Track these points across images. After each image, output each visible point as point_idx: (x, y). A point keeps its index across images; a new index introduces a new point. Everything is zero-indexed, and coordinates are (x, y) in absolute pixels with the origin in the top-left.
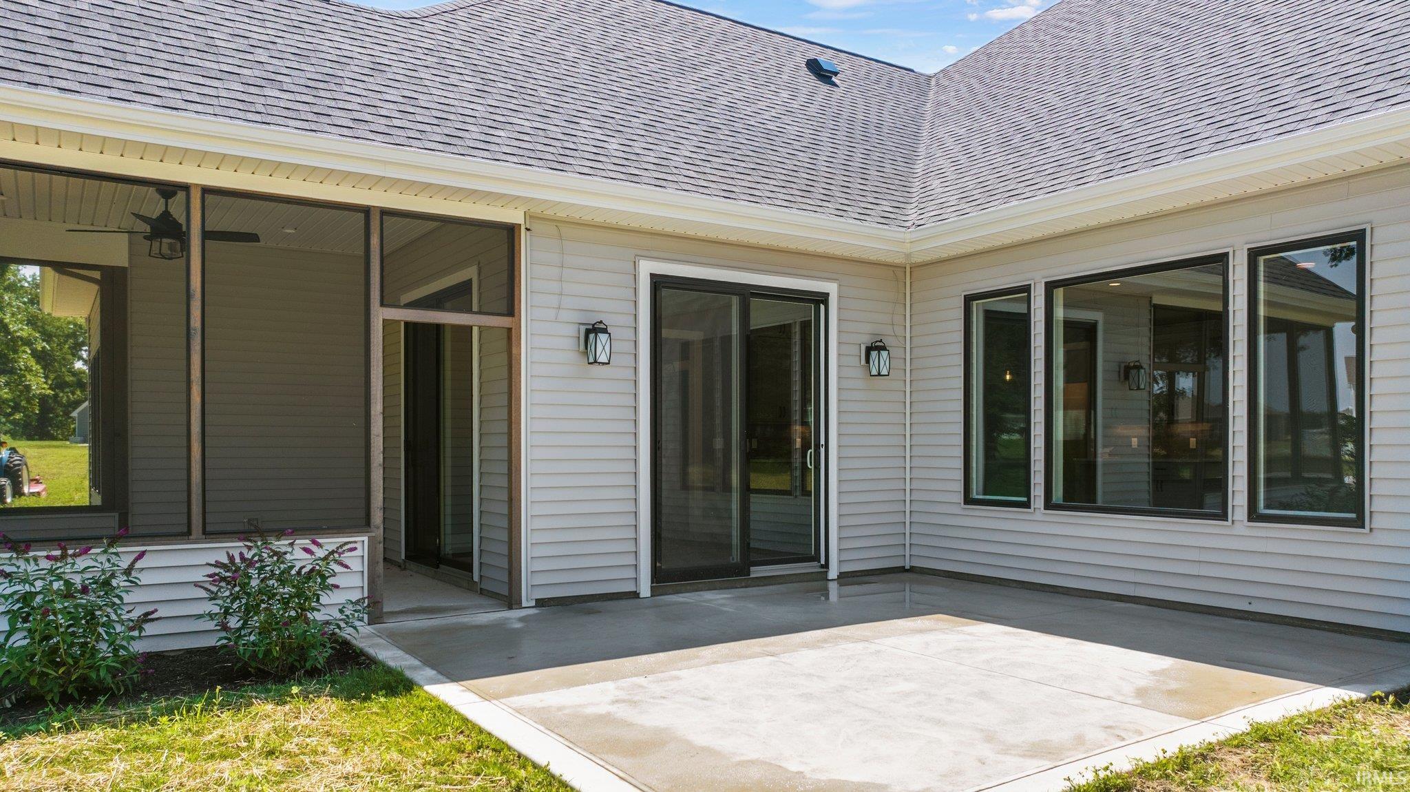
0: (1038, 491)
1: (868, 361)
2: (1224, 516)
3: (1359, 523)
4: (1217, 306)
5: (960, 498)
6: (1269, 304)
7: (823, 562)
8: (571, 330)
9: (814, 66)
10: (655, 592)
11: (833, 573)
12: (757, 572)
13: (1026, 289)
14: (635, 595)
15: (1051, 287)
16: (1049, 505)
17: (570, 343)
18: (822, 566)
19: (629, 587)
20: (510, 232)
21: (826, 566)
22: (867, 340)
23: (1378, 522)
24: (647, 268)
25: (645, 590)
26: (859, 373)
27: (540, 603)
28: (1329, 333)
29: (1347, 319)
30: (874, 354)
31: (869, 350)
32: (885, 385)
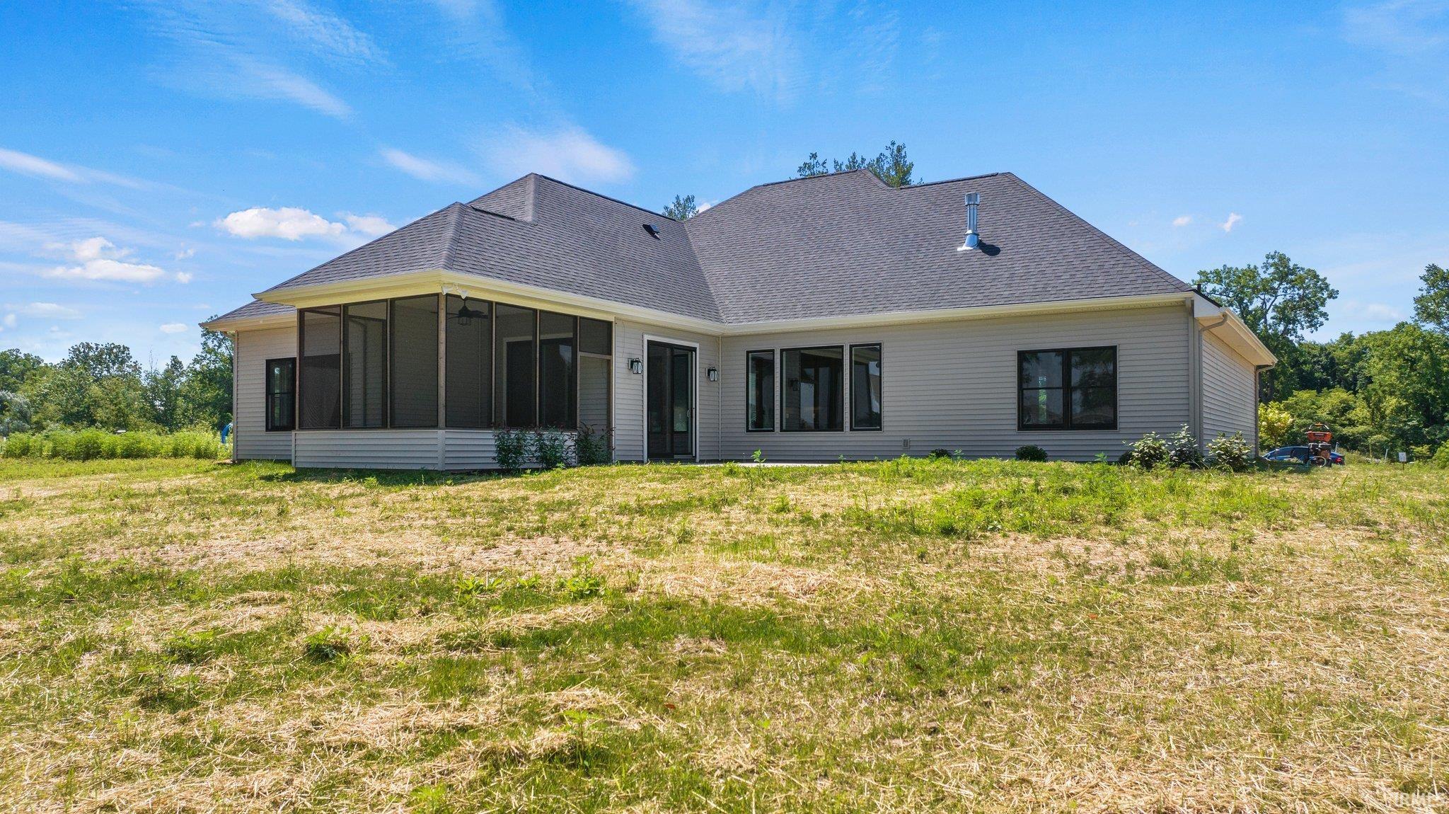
0: (777, 425)
1: (709, 375)
2: (842, 430)
3: (880, 429)
4: (839, 357)
5: (745, 430)
6: (855, 355)
8: (626, 362)
9: (648, 228)
11: (698, 460)
13: (773, 351)
15: (782, 351)
16: (782, 430)
17: (626, 366)
18: (694, 456)
19: (641, 458)
20: (609, 324)
22: (707, 367)
23: (885, 429)
24: (647, 337)
26: (705, 379)
28: (867, 366)
29: (875, 361)
30: (712, 372)
31: (709, 371)
32: (715, 385)
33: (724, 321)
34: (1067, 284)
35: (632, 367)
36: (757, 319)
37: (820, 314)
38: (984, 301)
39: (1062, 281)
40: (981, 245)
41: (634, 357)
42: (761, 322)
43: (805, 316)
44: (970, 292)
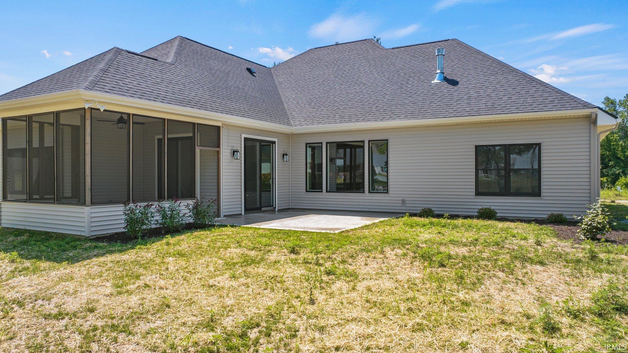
0: (324, 188)
1: (283, 158)
2: (364, 192)
3: (387, 193)
5: (304, 191)
6: (372, 146)
7: (274, 207)
8: (230, 151)
9: (249, 70)
10: (245, 214)
11: (276, 210)
12: (263, 209)
14: (241, 214)
16: (327, 191)
17: (229, 154)
18: (274, 208)
19: (240, 213)
20: (218, 128)
21: (275, 208)
22: (282, 153)
23: (391, 192)
24: (244, 136)
25: (243, 214)
26: (282, 161)
27: (225, 216)
31: (284, 155)
32: (288, 163)
33: (292, 125)
34: (507, 103)
35: (233, 155)
36: (312, 124)
37: (350, 121)
38: (454, 114)
39: (503, 101)
40: (446, 79)
41: (235, 149)
42: (315, 126)
43: (341, 122)
44: (444, 108)
